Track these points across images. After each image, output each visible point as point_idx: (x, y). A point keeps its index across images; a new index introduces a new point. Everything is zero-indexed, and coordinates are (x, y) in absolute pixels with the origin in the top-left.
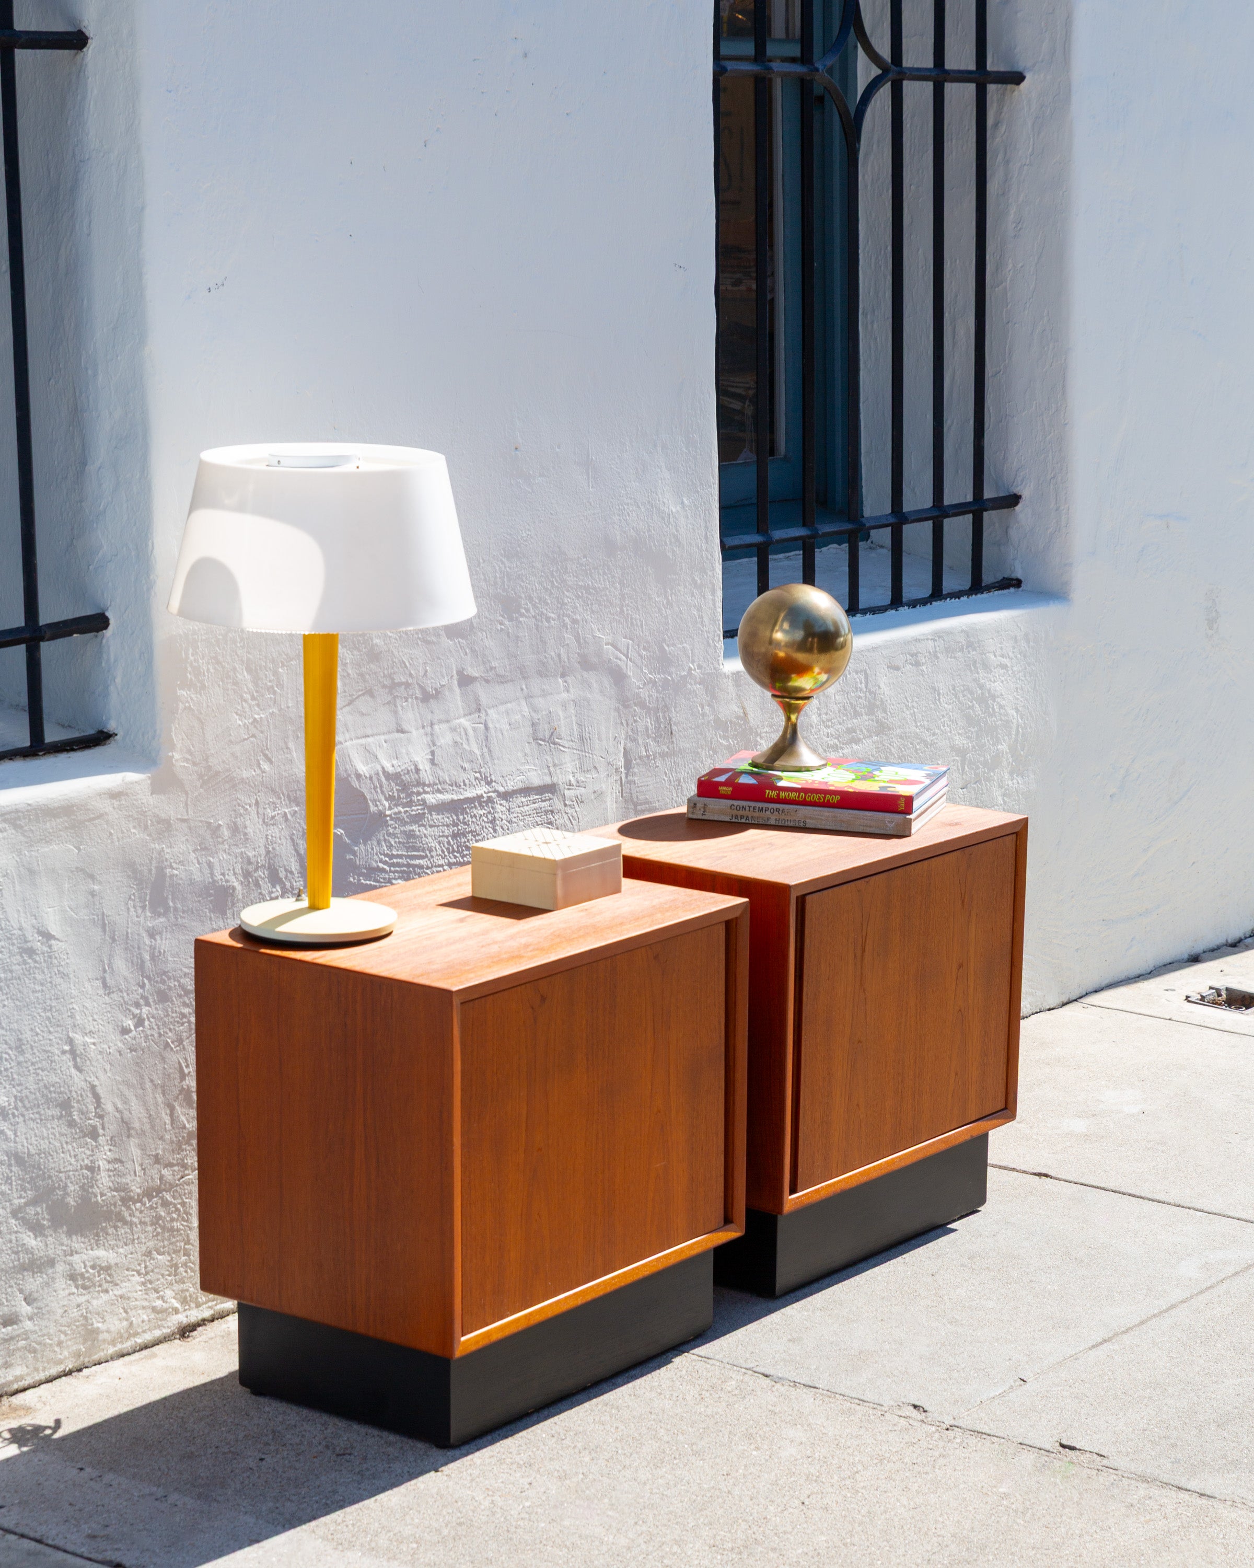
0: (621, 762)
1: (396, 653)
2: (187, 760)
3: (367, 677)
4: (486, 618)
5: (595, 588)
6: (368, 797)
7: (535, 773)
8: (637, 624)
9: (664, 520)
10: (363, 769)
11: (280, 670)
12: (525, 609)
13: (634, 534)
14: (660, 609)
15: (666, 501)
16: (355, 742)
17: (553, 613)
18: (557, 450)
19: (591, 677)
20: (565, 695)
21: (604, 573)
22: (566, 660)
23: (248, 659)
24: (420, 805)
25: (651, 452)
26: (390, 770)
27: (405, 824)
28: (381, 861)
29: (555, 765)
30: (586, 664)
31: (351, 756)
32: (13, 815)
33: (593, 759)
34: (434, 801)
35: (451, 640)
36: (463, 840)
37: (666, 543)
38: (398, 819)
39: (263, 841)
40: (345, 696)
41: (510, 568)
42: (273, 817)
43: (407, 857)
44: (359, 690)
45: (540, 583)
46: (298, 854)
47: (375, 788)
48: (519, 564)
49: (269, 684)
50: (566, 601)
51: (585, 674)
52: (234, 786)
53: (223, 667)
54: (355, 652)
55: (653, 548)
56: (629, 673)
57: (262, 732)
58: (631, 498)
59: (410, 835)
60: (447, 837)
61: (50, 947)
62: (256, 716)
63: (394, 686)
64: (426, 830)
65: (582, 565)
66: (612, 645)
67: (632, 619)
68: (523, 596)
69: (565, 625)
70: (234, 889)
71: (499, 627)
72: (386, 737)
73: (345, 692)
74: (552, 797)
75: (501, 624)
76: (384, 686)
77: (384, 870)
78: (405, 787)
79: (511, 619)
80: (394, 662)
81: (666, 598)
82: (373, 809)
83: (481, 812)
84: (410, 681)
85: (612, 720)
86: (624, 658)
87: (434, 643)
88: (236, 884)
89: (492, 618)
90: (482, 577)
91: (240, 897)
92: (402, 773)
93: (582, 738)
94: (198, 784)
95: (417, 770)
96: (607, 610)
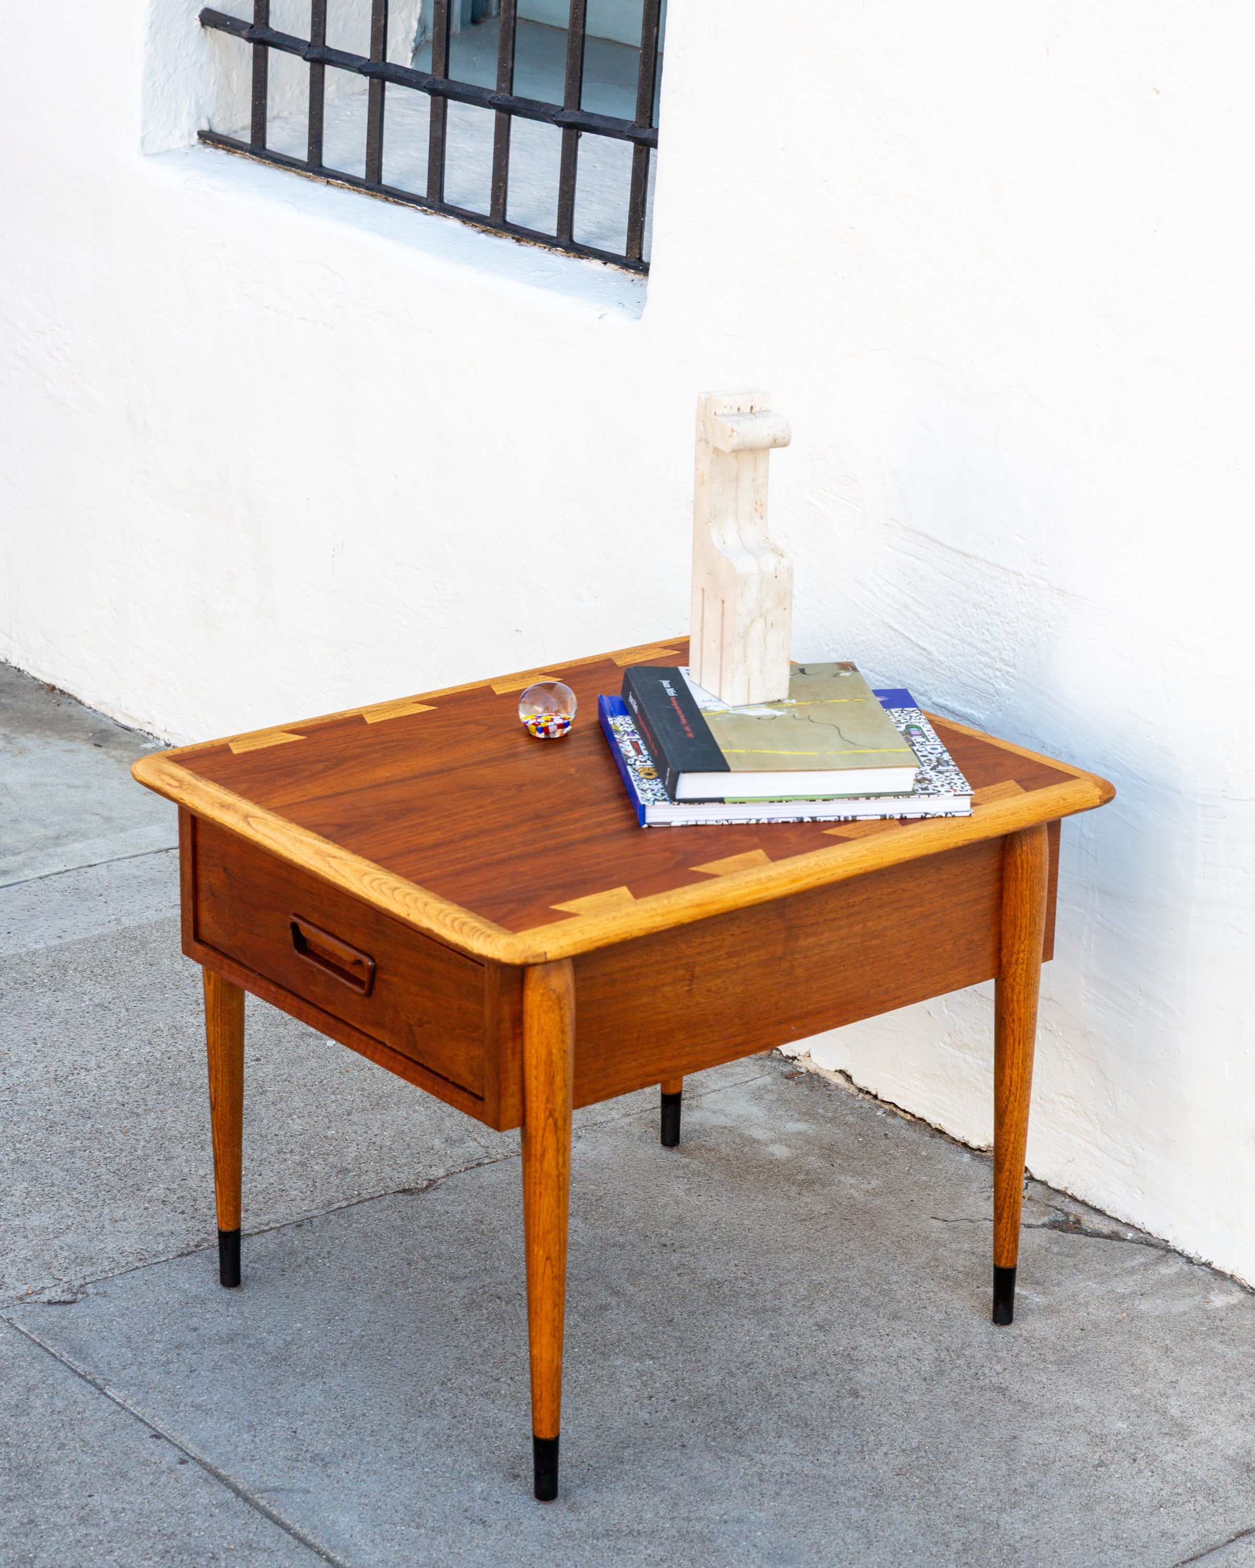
6: (864, 488)
10: (861, 447)
12: (1138, 343)
16: (859, 408)
72: (903, 424)
73: (856, 337)
75: (1098, 348)
76: (909, 355)
77: (873, 595)
79: (1114, 348)
80: (925, 328)
83: (1019, 599)
84: (946, 364)
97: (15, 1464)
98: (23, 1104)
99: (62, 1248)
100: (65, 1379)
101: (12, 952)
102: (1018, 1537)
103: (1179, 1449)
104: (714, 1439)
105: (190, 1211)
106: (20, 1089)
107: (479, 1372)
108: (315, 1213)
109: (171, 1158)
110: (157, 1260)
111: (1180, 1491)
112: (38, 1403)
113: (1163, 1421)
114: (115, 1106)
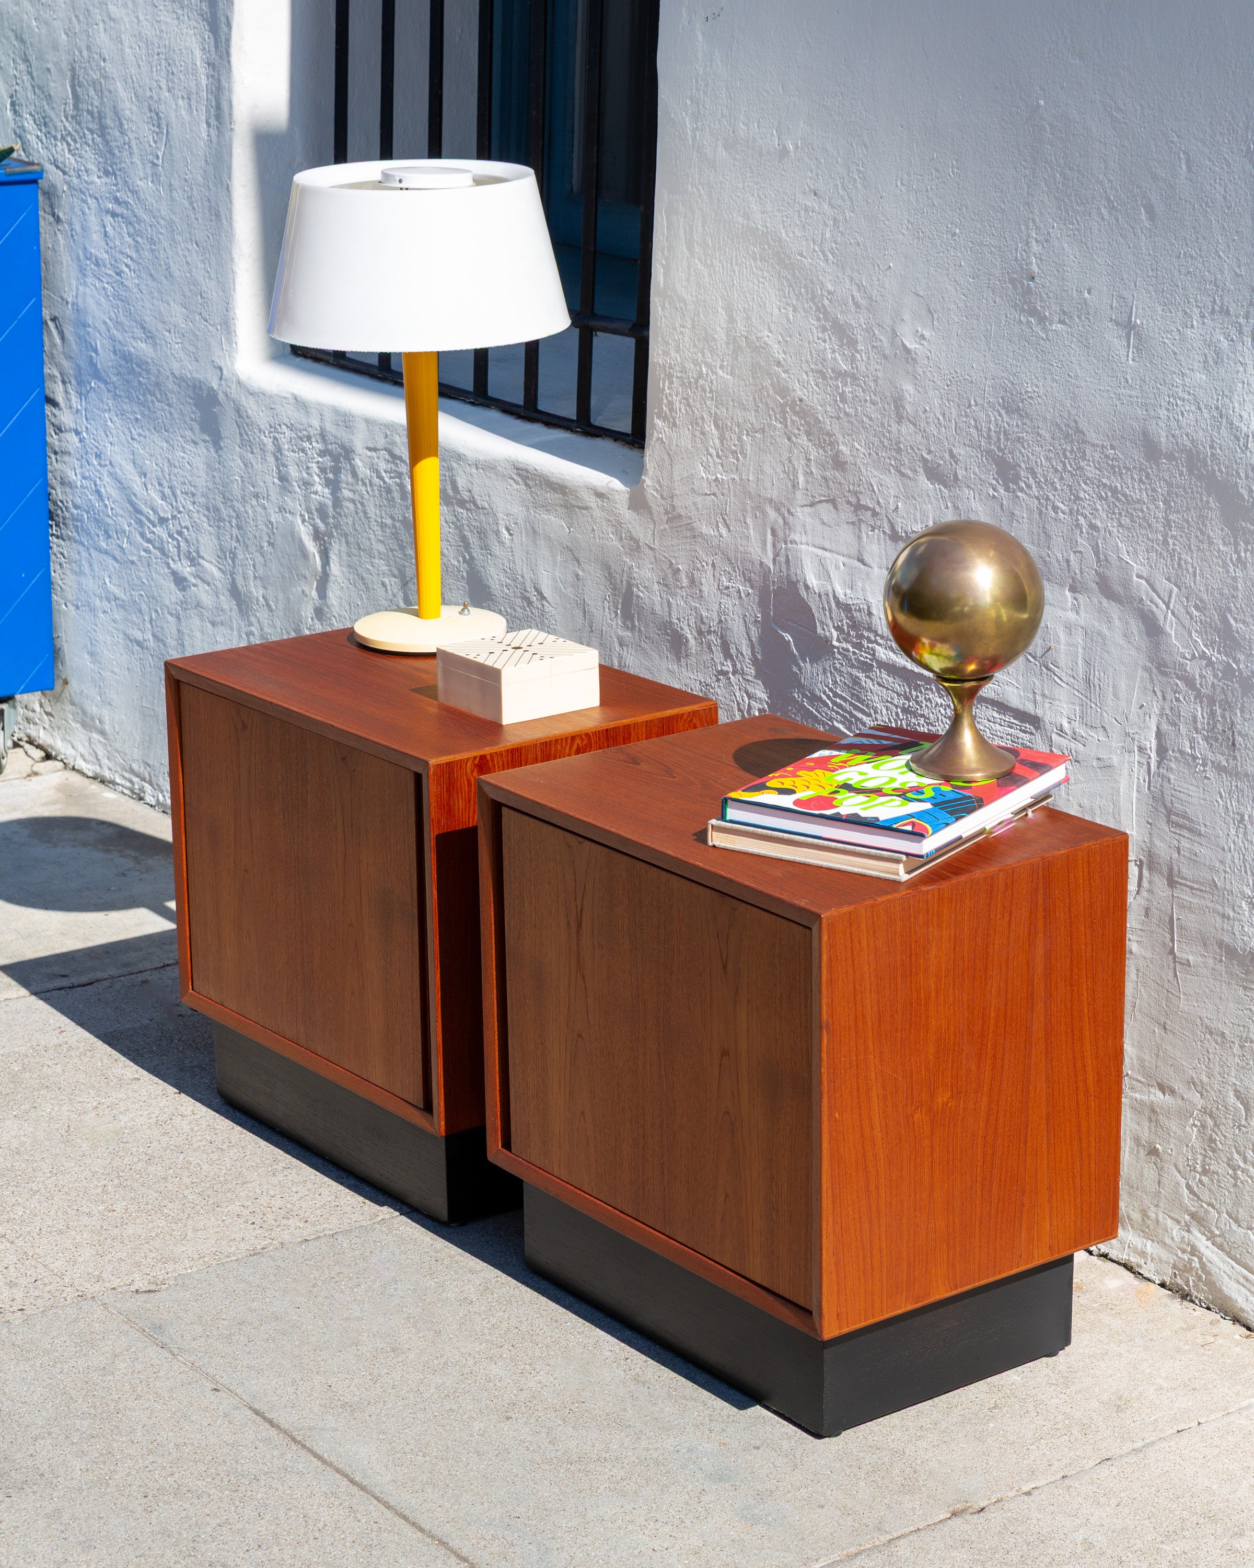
0: (1151, 743)
1: (864, 471)
2: (656, 490)
3: (831, 483)
4: (975, 474)
5: (1125, 495)
6: (816, 615)
7: (1015, 691)
8: (1187, 570)
9: (1239, 440)
10: (813, 581)
11: (745, 437)
12: (1025, 483)
13: (1188, 444)
14: (1225, 565)
15: (1245, 415)
16: (811, 549)
17: (1063, 503)
18: (1086, 295)
19: (1114, 609)
20: (1072, 616)
21: (1141, 481)
22: (1078, 572)
23: (716, 413)
24: (869, 653)
25: (1232, 340)
26: (841, 597)
27: (852, 666)
28: (824, 693)
29: (1043, 695)
30: (1105, 588)
31: (804, 562)
32: (525, 473)
33: (1101, 715)
34: (884, 657)
35: (932, 484)
36: (913, 720)
37: (1238, 473)
38: (846, 656)
39: (716, 607)
40: (807, 495)
41: (1008, 424)
42: (727, 588)
43: (851, 704)
44: (822, 495)
45: (1048, 459)
46: (750, 640)
47: (824, 609)
48: (1020, 423)
49: (733, 448)
50: (1082, 495)
51: (1105, 601)
52: (694, 537)
53: (693, 413)
54: (821, 451)
55: (1218, 474)
56: (1168, 629)
57: (723, 495)
58: (1189, 394)
59: (856, 681)
60: (897, 707)
61: (543, 606)
62: (719, 476)
63: (858, 507)
64: (873, 685)
65: (1107, 457)
66: (1147, 581)
67: (1180, 559)
68: (1023, 466)
69: (1078, 526)
70: (687, 641)
71: (991, 492)
72: (846, 560)
73: (807, 490)
74: (1034, 732)
75: (995, 490)
76: (849, 503)
77: (826, 705)
78: (855, 625)
79: (1007, 489)
80: (860, 480)
81: (1237, 552)
82: (819, 630)
83: (939, 701)
84: (878, 509)
85: (1138, 679)
86: (1164, 607)
87: (910, 478)
88: (689, 636)
89: (982, 477)
90: (972, 422)
91: (694, 651)
92: (853, 608)
93: (1088, 681)
94: (665, 518)
95: (870, 614)
96: (1143, 532)
97: (99, 1411)
98: (127, 1142)
99: (151, 1251)
100: (146, 1347)
101: (127, 1026)
102: (919, 1462)
103: (1062, 1395)
104: (675, 1390)
105: (258, 1222)
106: (126, 1131)
107: (487, 1341)
108: (363, 1223)
109: (245, 1183)
110: (229, 1259)
111: (1059, 1426)
112: (123, 1365)
113: (1052, 1375)
114: (204, 1143)
